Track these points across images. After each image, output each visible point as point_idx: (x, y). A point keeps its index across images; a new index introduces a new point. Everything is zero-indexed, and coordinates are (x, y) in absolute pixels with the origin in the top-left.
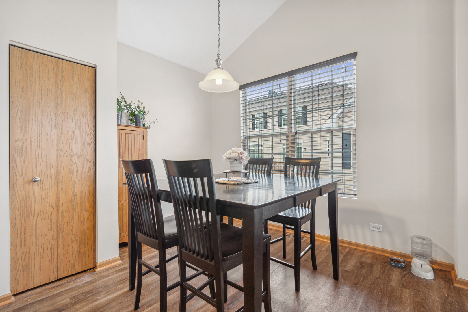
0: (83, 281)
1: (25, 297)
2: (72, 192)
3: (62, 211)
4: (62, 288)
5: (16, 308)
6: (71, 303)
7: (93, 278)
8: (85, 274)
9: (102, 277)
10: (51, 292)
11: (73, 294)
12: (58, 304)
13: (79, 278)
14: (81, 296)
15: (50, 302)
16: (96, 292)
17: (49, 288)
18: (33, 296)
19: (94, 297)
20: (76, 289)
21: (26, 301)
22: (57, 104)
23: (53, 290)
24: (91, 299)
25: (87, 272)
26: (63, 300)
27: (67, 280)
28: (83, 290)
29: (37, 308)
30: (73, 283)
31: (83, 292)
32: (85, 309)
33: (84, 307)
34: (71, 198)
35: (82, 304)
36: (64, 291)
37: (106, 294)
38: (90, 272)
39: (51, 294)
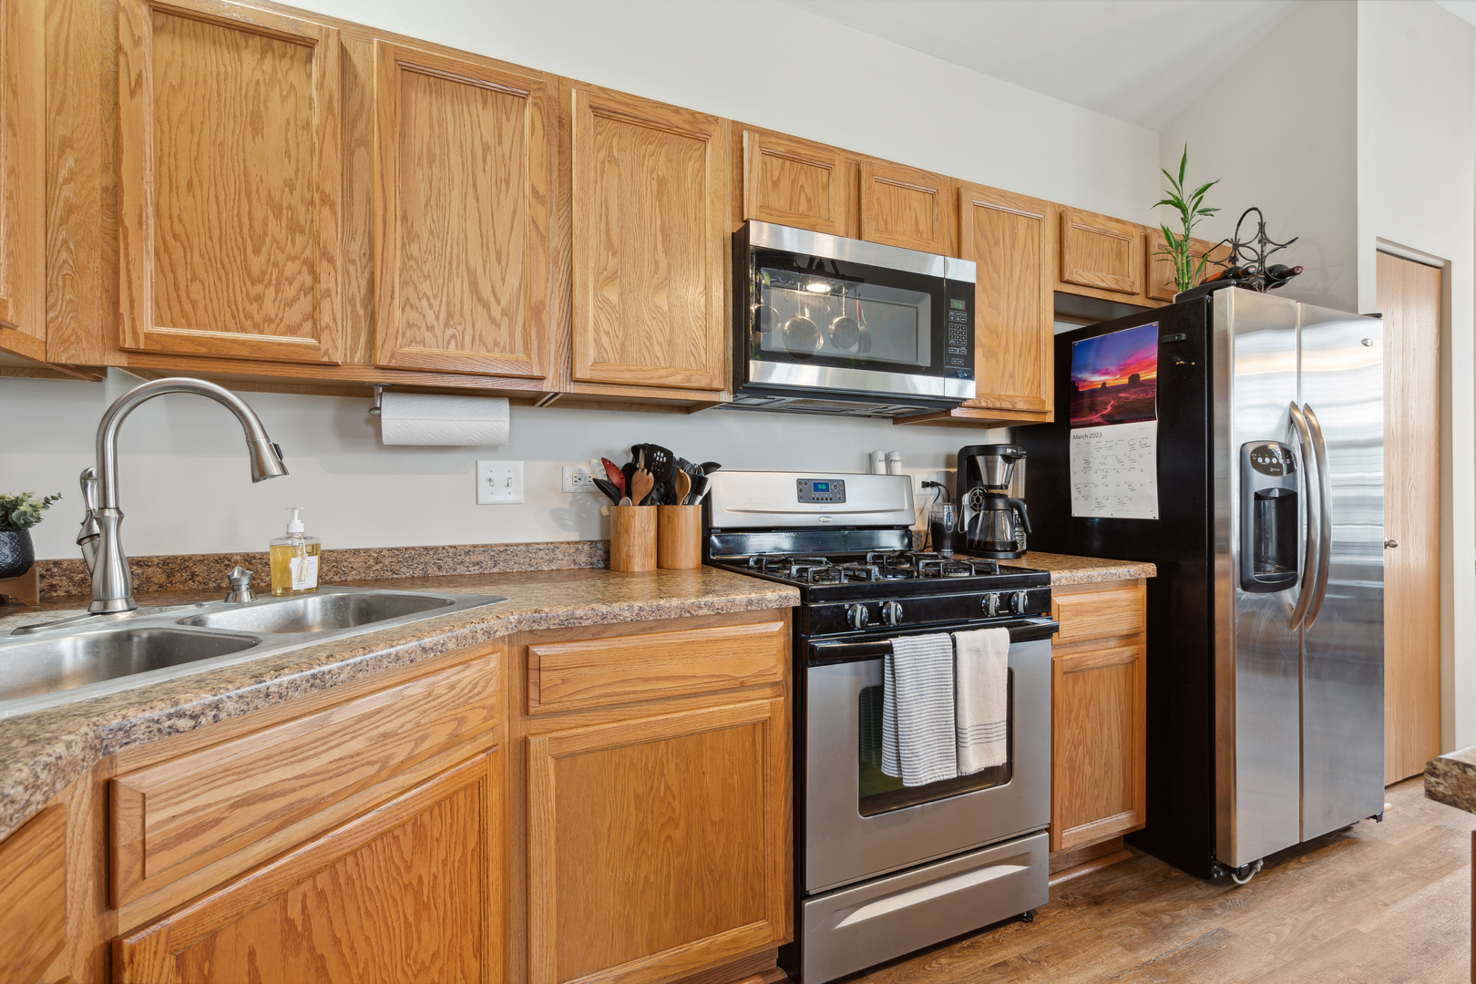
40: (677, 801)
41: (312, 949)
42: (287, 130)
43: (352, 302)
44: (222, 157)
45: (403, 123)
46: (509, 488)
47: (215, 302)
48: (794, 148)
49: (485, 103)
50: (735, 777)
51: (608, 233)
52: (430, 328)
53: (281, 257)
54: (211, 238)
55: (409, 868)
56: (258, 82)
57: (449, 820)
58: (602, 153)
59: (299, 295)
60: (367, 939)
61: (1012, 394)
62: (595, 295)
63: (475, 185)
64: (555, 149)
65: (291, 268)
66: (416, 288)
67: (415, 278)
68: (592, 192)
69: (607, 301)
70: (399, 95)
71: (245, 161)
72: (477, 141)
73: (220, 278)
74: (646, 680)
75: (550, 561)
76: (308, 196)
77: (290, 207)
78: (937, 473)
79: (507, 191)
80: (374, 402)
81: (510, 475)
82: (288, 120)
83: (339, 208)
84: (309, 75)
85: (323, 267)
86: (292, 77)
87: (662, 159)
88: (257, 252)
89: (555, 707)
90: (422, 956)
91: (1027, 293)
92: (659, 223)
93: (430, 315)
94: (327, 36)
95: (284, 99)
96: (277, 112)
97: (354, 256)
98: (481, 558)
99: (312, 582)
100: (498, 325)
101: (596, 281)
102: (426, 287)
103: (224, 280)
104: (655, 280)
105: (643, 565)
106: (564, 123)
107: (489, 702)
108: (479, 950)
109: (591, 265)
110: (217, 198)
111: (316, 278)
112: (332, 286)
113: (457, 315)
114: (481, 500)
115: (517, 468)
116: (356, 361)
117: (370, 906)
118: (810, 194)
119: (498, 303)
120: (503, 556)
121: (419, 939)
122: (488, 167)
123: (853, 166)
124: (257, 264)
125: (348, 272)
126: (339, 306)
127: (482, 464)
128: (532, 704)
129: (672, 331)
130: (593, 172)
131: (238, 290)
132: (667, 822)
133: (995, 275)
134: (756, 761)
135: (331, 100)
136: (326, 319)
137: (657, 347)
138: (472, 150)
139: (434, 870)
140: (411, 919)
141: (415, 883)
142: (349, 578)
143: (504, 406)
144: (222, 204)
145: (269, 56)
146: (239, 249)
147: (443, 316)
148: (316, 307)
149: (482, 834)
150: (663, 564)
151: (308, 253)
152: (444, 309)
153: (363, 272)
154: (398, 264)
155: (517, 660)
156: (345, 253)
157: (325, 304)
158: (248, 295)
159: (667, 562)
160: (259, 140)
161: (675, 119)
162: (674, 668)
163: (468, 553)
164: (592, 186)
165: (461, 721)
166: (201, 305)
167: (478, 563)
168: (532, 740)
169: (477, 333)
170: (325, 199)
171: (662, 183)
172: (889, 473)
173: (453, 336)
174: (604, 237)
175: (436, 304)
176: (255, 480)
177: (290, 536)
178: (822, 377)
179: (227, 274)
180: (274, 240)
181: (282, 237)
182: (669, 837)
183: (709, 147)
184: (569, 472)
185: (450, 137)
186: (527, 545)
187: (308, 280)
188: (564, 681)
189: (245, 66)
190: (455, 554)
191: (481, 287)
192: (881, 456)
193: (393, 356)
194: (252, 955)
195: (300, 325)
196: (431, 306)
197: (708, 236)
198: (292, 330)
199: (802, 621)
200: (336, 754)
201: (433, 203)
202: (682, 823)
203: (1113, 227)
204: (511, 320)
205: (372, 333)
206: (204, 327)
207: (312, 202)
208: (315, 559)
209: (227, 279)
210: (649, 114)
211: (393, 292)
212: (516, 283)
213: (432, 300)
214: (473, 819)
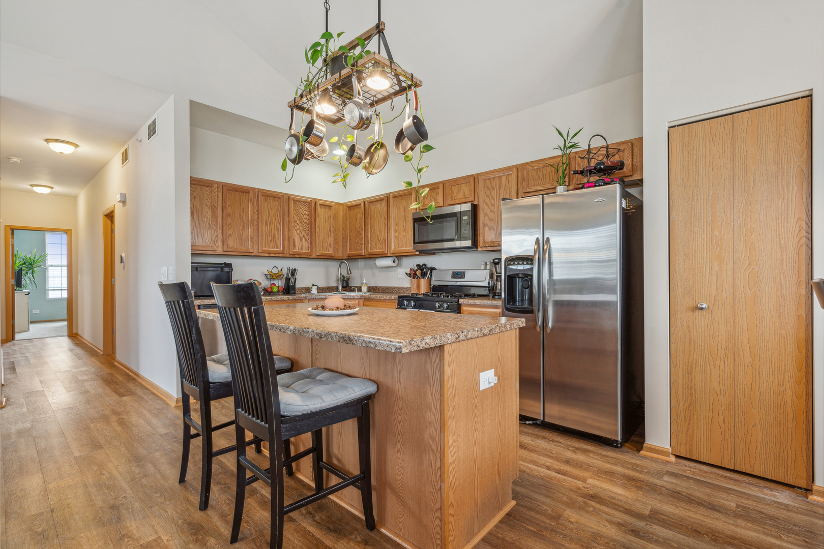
0: (774, 496)
1: (686, 466)
2: (760, 334)
3: (742, 363)
4: (735, 485)
5: (671, 470)
6: (734, 512)
7: (795, 505)
8: (786, 490)
9: (814, 514)
10: (717, 479)
11: (744, 502)
12: (717, 500)
13: (772, 490)
14: (755, 514)
15: (708, 490)
16: (785, 527)
17: (717, 474)
18: (694, 470)
19: (776, 530)
20: (755, 501)
21: (684, 471)
22: (734, 187)
23: (722, 479)
24: (768, 529)
25: (792, 489)
26: (727, 500)
27: (750, 479)
28: (764, 509)
29: (691, 486)
30: (756, 489)
31: (763, 510)
32: (749, 534)
33: (749, 530)
34: (757, 344)
35: (749, 524)
36: (736, 490)
37: (803, 543)
38: (798, 493)
39: (716, 483)
45: (370, 212)
49: (379, 204)
52: (373, 247)
53: (359, 239)
56: (357, 213)
58: (395, 205)
59: (360, 244)
61: (499, 240)
63: (378, 219)
64: (388, 208)
66: (372, 240)
69: (396, 236)
71: (356, 225)
72: (378, 212)
77: (360, 231)
79: (382, 219)
83: (364, 230)
85: (362, 240)
86: (360, 210)
92: (404, 217)
96: (358, 217)
100: (381, 245)
101: (394, 232)
104: (404, 229)
106: (389, 202)
109: (393, 229)
116: (366, 254)
119: (381, 240)
120: (399, 289)
122: (380, 215)
126: (364, 246)
127: (398, 270)
129: (406, 240)
133: (493, 201)
136: (362, 248)
137: (404, 244)
144: (354, 233)
145: (358, 208)
146: (355, 239)
147: (375, 244)
154: (370, 237)
156: (365, 236)
160: (357, 222)
164: (393, 213)
166: (353, 248)
169: (379, 247)
173: (376, 248)
183: (412, 196)
185: (375, 212)
191: (379, 238)
198: (360, 250)
201: (374, 224)
204: (383, 243)
209: (354, 244)
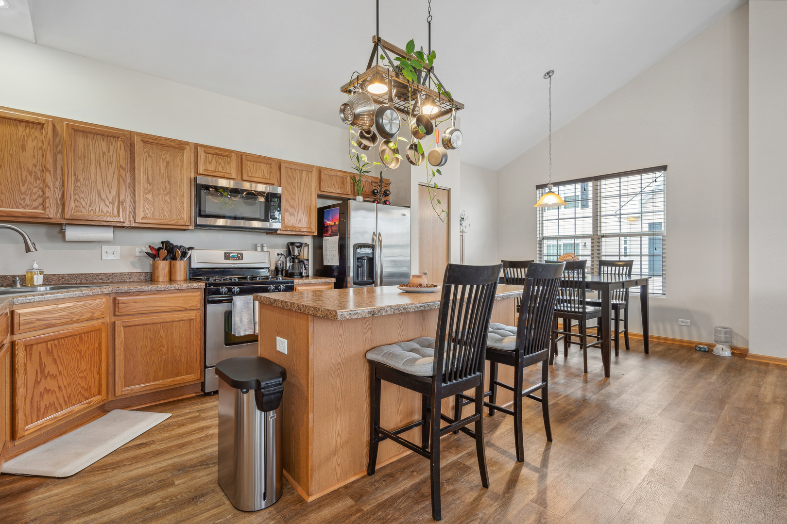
40: (164, 341)
41: (53, 356)
42: (34, 150)
43: (57, 200)
44: (12, 158)
45: (74, 147)
46: (114, 255)
47: (9, 200)
48: (217, 151)
49: (104, 140)
50: (184, 335)
51: (148, 178)
52: (84, 207)
53: (32, 187)
54: (8, 181)
55: (78, 346)
56: (24, 136)
57: (90, 338)
58: (146, 154)
59: (38, 198)
60: (67, 359)
61: (300, 226)
62: (143, 197)
63: (100, 164)
64: (129, 153)
65: (35, 190)
66: (79, 195)
67: (78, 192)
68: (142, 166)
69: (148, 199)
70: (73, 139)
71: (19, 159)
72: (101, 152)
73: (11, 193)
74: (154, 307)
75: (130, 278)
76: (41, 169)
77: (35, 172)
78: (284, 251)
79: (111, 166)
80: (62, 227)
81: (114, 250)
82: (34, 147)
83: (52, 172)
84: (42, 133)
85: (47, 190)
86: (36, 134)
87: (168, 156)
88: (23, 185)
89: (124, 313)
90: (81, 369)
91: (306, 195)
92: (167, 175)
93: (84, 203)
94: (48, 122)
95: (33, 140)
96: (30, 144)
97: (57, 186)
98: (103, 277)
99: (41, 282)
100: (108, 207)
101: (144, 193)
102: (82, 195)
103: (12, 194)
104: (165, 192)
105: (164, 279)
106: (132, 145)
107: (102, 310)
108: (99, 373)
109: (142, 188)
110: (10, 170)
111: (44, 193)
112: (50, 195)
113: (94, 203)
114: (103, 258)
115: (117, 248)
116: (58, 217)
117: (68, 352)
118: (223, 165)
119: (108, 200)
120: (111, 277)
121: (81, 364)
122: (105, 159)
123: (240, 157)
124: (23, 189)
125: (55, 191)
126: (52, 201)
127: (103, 247)
128: (116, 312)
129: (171, 208)
130: (142, 160)
131: (17, 196)
132: (161, 346)
133: (294, 190)
134: (191, 330)
135: (49, 141)
136: (47, 205)
137: (165, 212)
138: (99, 154)
139: (85, 349)
140: (79, 358)
141: (80, 350)
142: (52, 283)
143: (111, 229)
144: (12, 172)
145: (28, 128)
146: (17, 185)
147: (88, 204)
148: (44, 201)
149: (100, 344)
150: (171, 280)
151: (41, 185)
152: (89, 202)
153: (60, 191)
154: (73, 188)
155: (111, 301)
156: (54, 185)
157: (47, 201)
158: (20, 198)
159: (173, 278)
160: (24, 153)
161: (172, 144)
162: (163, 304)
163: (98, 276)
164: (142, 164)
165: (93, 313)
166: (4, 201)
167: (102, 279)
168: (116, 322)
169: (101, 209)
170: (47, 170)
171: (168, 163)
172: (262, 250)
173: (92, 210)
174: (146, 179)
175: (86, 200)
176: (27, 252)
177: (33, 269)
178: (226, 222)
179: (13, 192)
180: (29, 182)
181: (32, 181)
182: (161, 350)
183: (185, 152)
184: (137, 250)
185: (91, 151)
186: (121, 273)
187: (41, 193)
188: (127, 307)
189: (20, 131)
190: (93, 276)
191: (102, 195)
192: (259, 245)
193: (71, 216)
194: (40, 353)
195: (38, 207)
196: (84, 201)
197: (185, 179)
198: (35, 208)
199: (207, 292)
200: (60, 314)
201: (85, 170)
202: (166, 346)
203: (340, 174)
204: (113, 205)
205: (63, 209)
206: (5, 208)
207: (43, 171)
208: (42, 276)
209: (13, 193)
210: (163, 142)
211: (71, 197)
212: (115, 194)
213: (85, 199)
214: (97, 339)
